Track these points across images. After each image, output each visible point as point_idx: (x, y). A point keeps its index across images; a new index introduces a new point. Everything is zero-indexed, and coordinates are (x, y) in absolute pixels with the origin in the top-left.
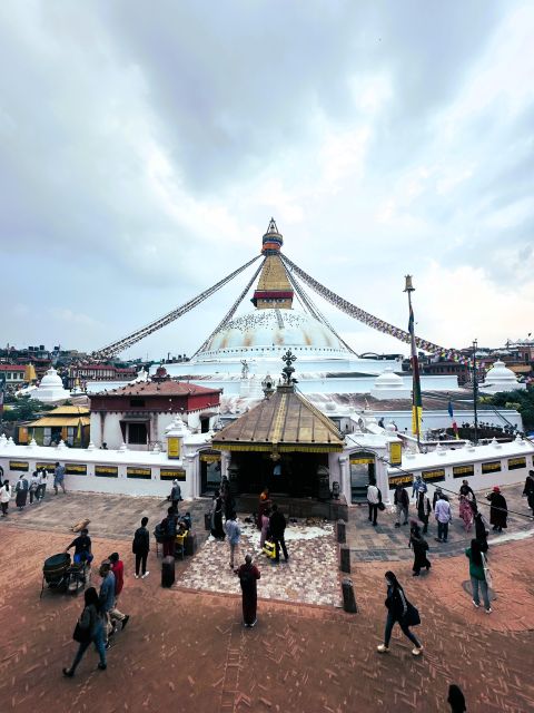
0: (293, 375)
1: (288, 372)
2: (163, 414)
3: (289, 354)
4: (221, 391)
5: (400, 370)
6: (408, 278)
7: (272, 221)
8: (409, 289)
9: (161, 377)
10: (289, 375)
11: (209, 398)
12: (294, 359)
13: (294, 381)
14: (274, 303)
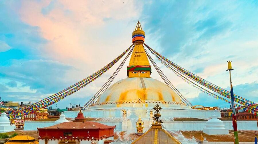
0: (160, 119)
1: (157, 117)
2: (83, 140)
3: (157, 106)
4: (115, 127)
5: (220, 117)
6: (229, 63)
7: (139, 23)
8: (230, 69)
9: (80, 118)
10: (158, 118)
11: (108, 131)
12: (160, 109)
13: (161, 122)
14: (139, 74)
